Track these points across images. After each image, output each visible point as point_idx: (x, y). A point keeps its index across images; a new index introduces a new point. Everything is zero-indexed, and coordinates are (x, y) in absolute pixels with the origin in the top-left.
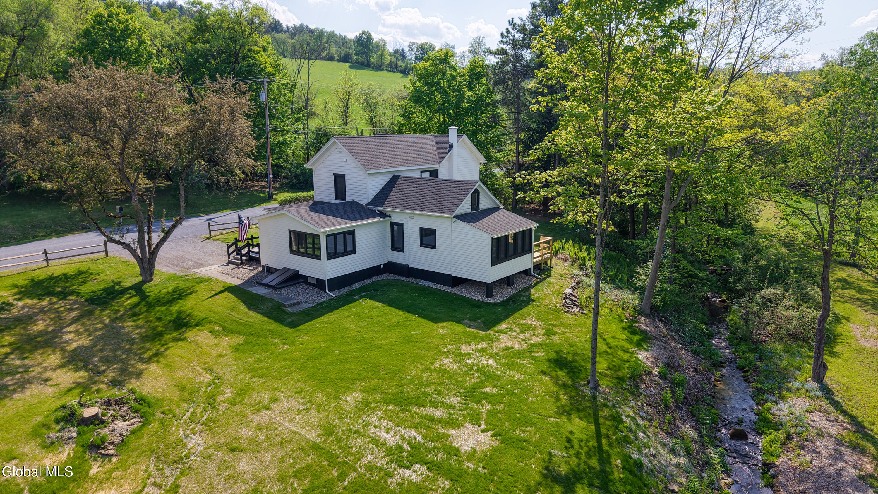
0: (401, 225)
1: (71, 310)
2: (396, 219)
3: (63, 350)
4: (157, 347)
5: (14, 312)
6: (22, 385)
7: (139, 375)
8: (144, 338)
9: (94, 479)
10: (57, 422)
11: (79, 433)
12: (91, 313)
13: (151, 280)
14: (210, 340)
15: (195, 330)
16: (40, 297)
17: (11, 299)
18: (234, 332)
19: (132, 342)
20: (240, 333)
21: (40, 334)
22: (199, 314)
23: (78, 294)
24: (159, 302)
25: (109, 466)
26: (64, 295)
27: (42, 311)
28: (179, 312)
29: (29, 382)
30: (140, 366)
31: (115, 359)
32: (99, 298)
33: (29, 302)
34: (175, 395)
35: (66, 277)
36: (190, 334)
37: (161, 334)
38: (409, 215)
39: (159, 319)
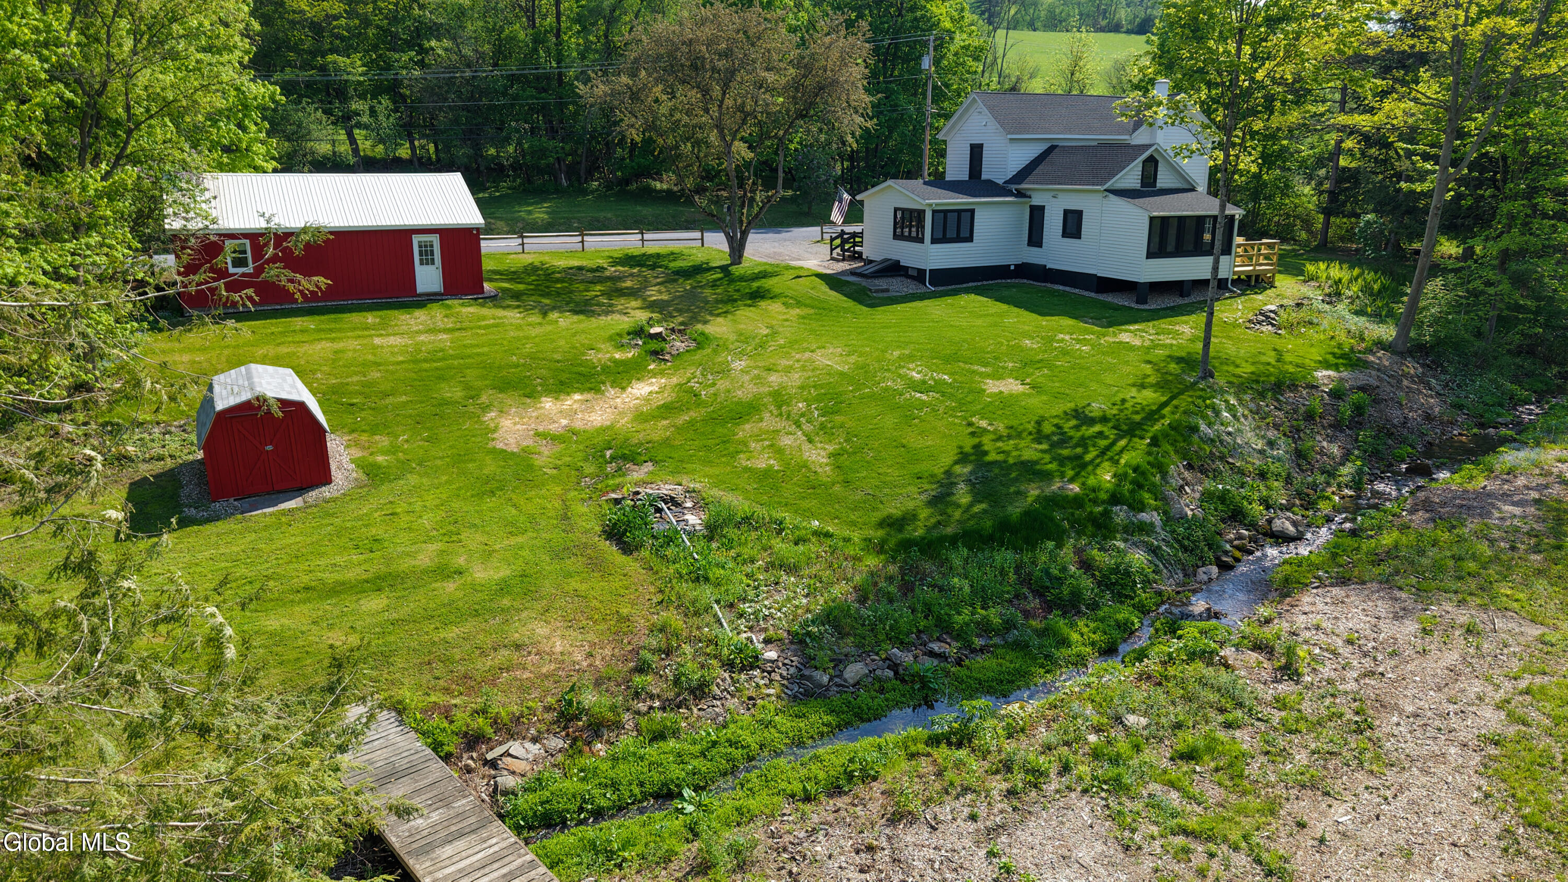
0: (1042, 208)
1: (657, 277)
2: (1036, 201)
3: (644, 300)
4: (729, 307)
5: (607, 273)
6: (607, 313)
7: (705, 322)
8: (717, 301)
9: (649, 372)
10: (629, 334)
11: (644, 343)
12: (675, 281)
13: (740, 263)
14: (782, 309)
15: (769, 301)
16: (631, 267)
17: (605, 266)
18: (806, 306)
19: (707, 302)
20: (813, 307)
21: (627, 288)
22: (777, 290)
23: (667, 268)
24: (742, 279)
25: (663, 366)
26: (654, 267)
27: (632, 275)
28: (758, 288)
29: (613, 312)
30: (708, 317)
31: (689, 310)
32: (685, 271)
33: (621, 269)
34: (732, 337)
35: (658, 256)
36: (763, 304)
37: (736, 300)
38: (1053, 193)
39: (738, 291)
